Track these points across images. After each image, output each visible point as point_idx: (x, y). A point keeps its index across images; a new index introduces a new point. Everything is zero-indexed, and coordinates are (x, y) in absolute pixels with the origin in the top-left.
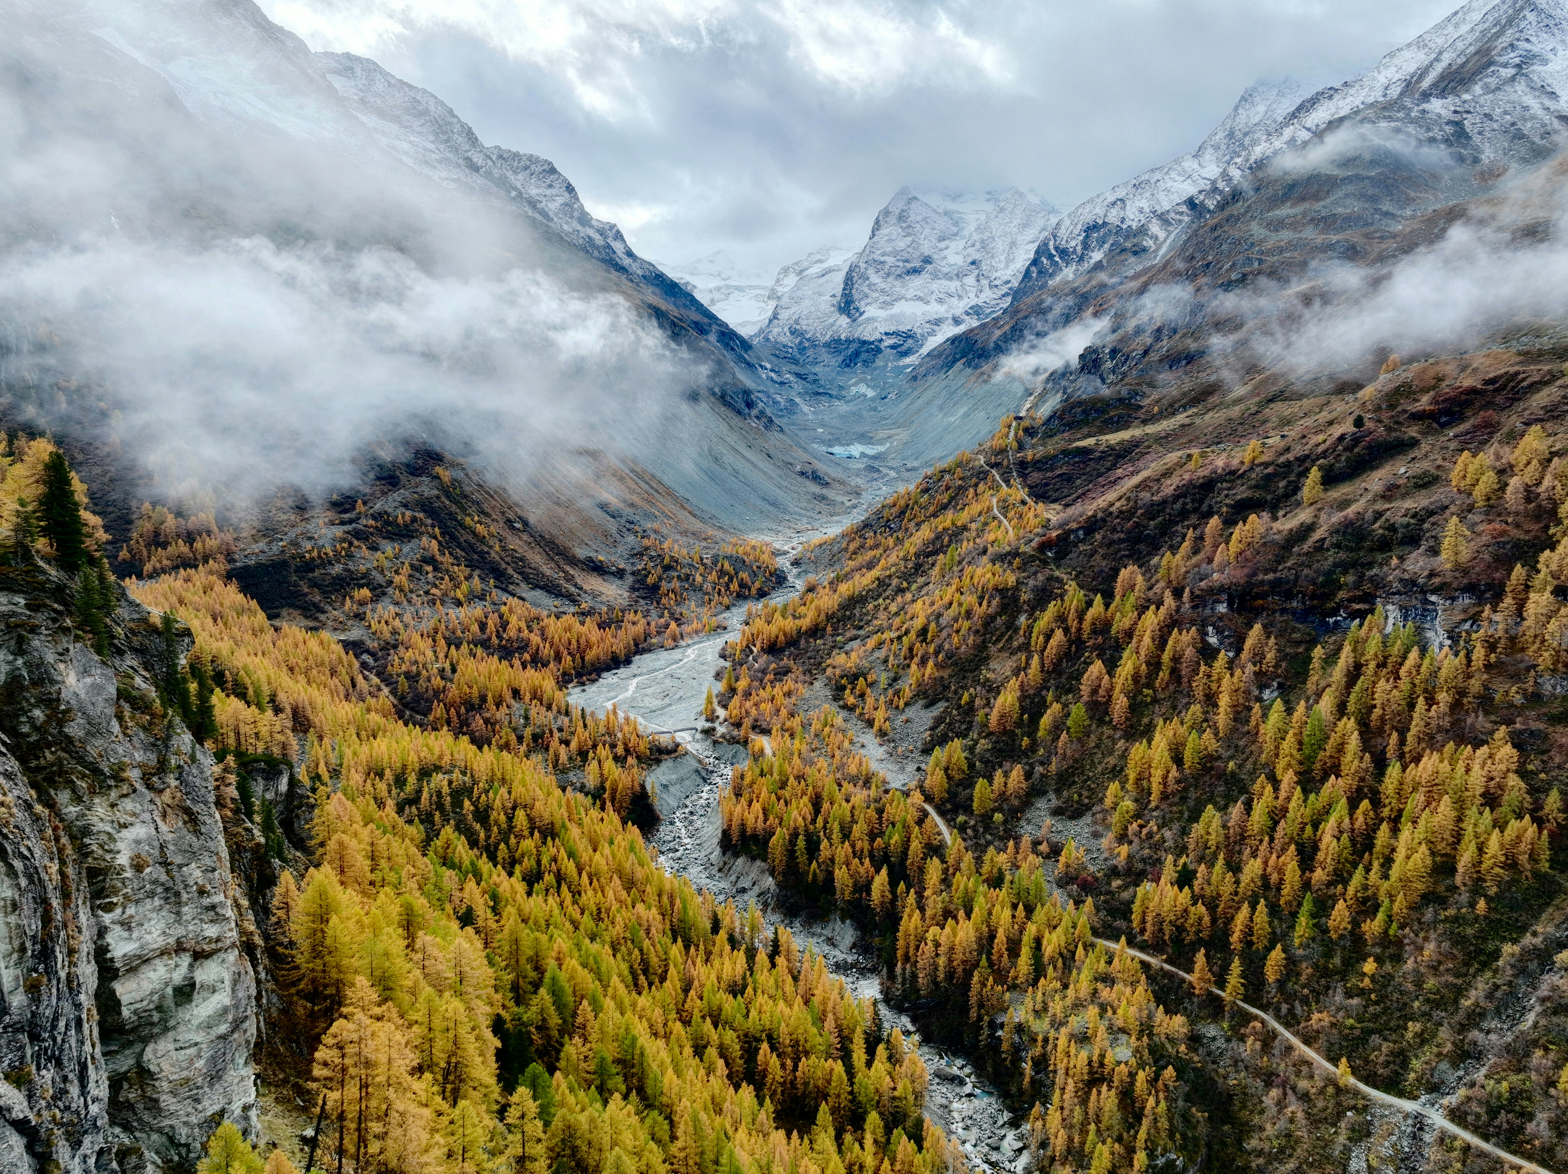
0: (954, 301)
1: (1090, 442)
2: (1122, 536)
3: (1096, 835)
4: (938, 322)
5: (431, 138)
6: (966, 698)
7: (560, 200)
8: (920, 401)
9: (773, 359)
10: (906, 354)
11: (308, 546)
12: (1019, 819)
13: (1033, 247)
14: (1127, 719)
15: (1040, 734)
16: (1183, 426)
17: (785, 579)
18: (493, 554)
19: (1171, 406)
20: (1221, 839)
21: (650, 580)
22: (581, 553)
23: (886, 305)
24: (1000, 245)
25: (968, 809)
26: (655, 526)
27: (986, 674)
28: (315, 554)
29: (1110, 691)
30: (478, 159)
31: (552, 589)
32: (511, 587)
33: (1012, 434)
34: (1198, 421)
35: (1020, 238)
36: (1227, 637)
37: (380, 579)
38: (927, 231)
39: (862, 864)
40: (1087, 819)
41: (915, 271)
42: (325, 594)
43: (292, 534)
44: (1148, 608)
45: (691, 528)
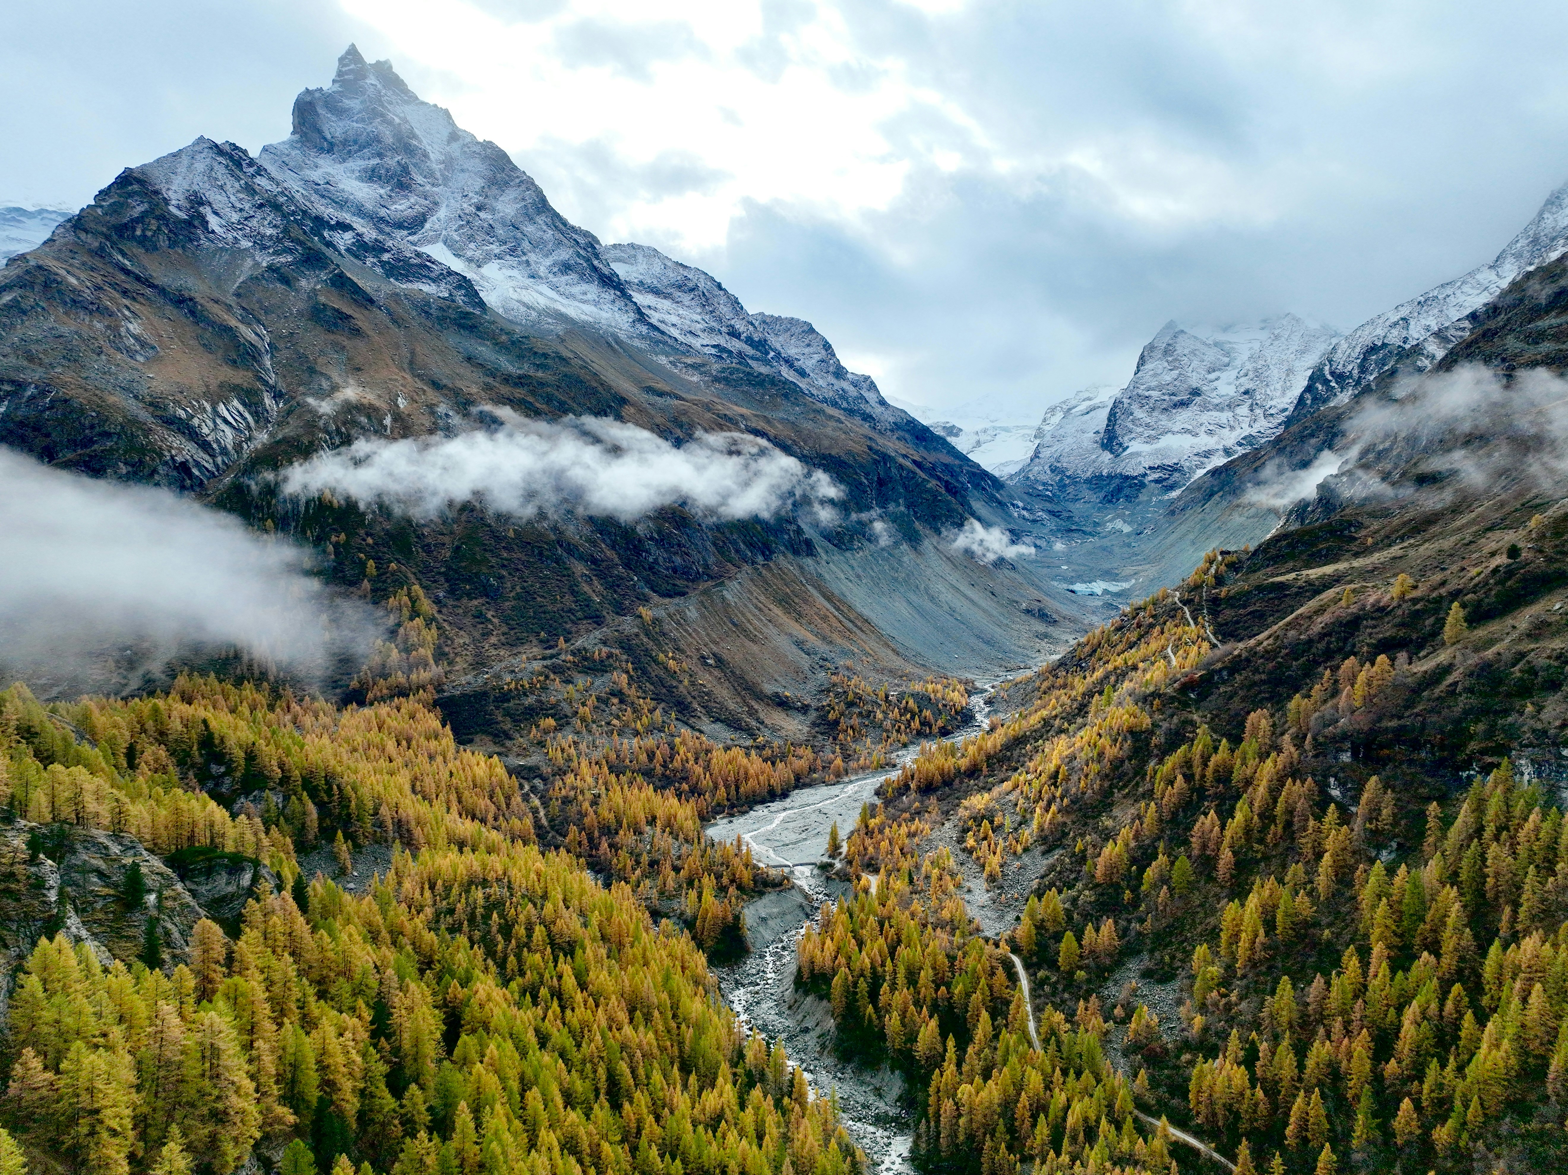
0: (1226, 432)
1: (1293, 575)
2: (1263, 677)
3: (1179, 1002)
4: (1208, 454)
5: (699, 310)
6: (1079, 845)
7: (817, 357)
8: (1174, 537)
9: (1026, 497)
10: (1172, 488)
11: (508, 678)
12: (1106, 979)
13: (1310, 372)
14: (1232, 876)
15: (1143, 888)
16: (1394, 558)
17: (972, 717)
18: (681, 688)
19: (1388, 537)
20: (1295, 1015)
21: (831, 716)
22: (769, 688)
23: (1150, 439)
24: (1275, 373)
25: (1053, 965)
26: (849, 663)
27: (1107, 822)
28: (513, 686)
29: (1219, 844)
30: (740, 326)
31: (733, 723)
32: (692, 721)
33: (1213, 570)
34: (1412, 553)
35: (1297, 364)
36: (1350, 790)
37: (568, 710)
38: (1195, 363)
39: (920, 1013)
40: (1177, 984)
41: (1183, 404)
42: (516, 721)
43: (497, 667)
44: (1268, 756)
45: (889, 665)
